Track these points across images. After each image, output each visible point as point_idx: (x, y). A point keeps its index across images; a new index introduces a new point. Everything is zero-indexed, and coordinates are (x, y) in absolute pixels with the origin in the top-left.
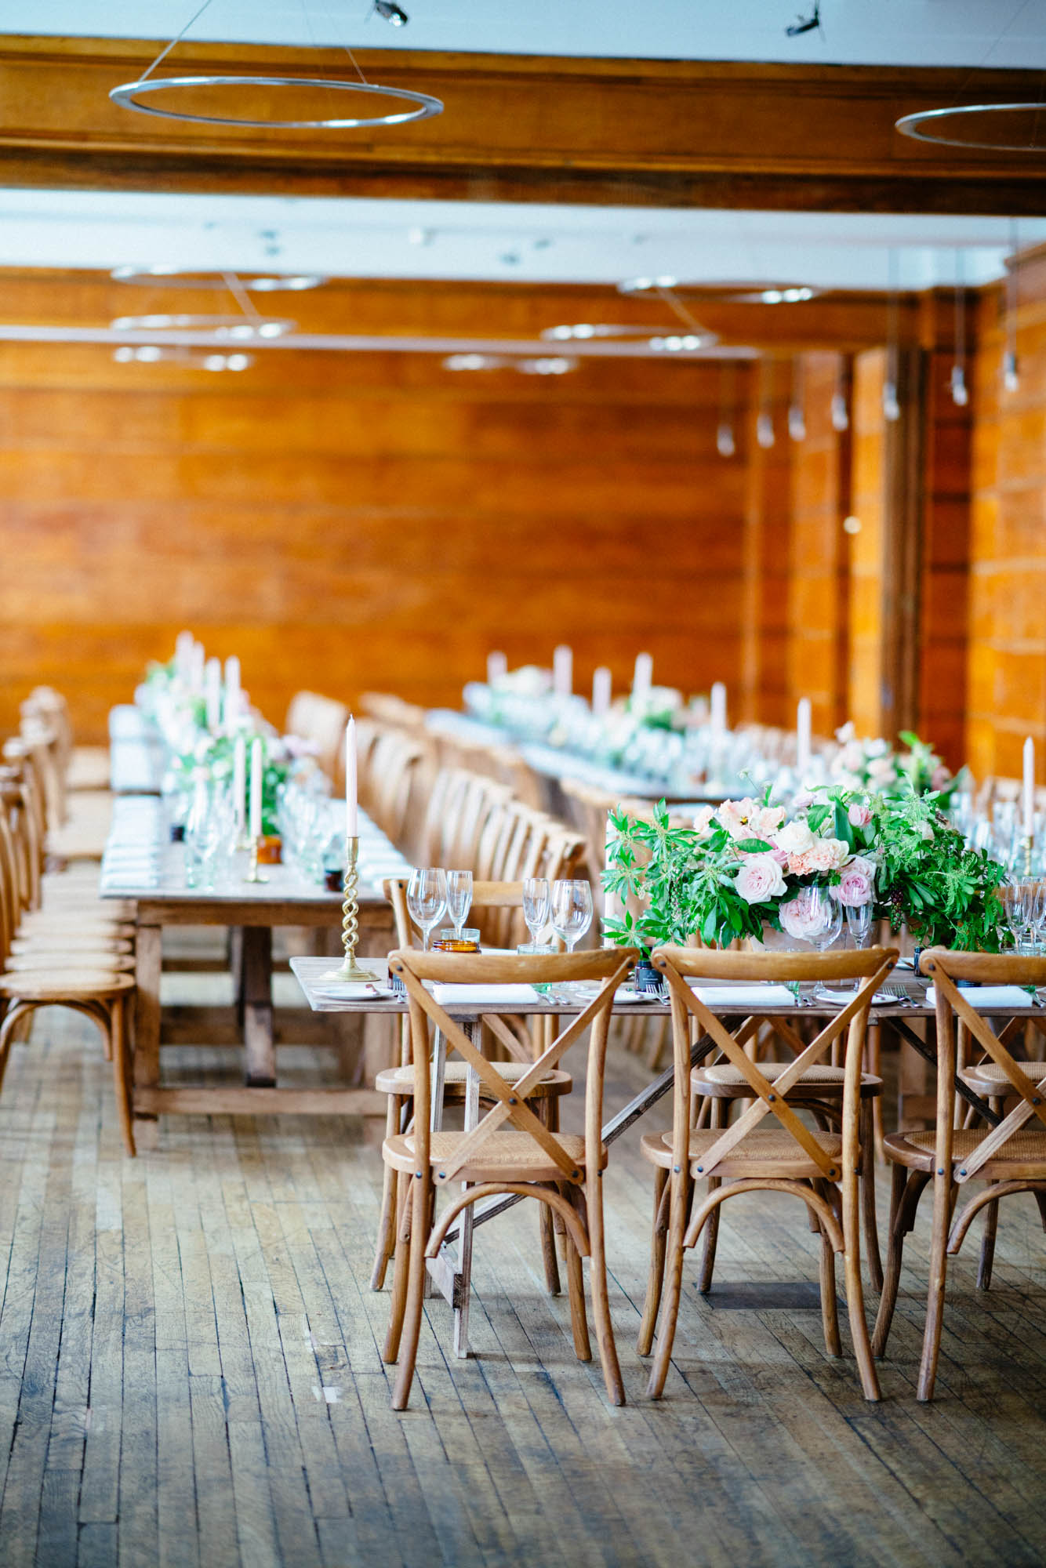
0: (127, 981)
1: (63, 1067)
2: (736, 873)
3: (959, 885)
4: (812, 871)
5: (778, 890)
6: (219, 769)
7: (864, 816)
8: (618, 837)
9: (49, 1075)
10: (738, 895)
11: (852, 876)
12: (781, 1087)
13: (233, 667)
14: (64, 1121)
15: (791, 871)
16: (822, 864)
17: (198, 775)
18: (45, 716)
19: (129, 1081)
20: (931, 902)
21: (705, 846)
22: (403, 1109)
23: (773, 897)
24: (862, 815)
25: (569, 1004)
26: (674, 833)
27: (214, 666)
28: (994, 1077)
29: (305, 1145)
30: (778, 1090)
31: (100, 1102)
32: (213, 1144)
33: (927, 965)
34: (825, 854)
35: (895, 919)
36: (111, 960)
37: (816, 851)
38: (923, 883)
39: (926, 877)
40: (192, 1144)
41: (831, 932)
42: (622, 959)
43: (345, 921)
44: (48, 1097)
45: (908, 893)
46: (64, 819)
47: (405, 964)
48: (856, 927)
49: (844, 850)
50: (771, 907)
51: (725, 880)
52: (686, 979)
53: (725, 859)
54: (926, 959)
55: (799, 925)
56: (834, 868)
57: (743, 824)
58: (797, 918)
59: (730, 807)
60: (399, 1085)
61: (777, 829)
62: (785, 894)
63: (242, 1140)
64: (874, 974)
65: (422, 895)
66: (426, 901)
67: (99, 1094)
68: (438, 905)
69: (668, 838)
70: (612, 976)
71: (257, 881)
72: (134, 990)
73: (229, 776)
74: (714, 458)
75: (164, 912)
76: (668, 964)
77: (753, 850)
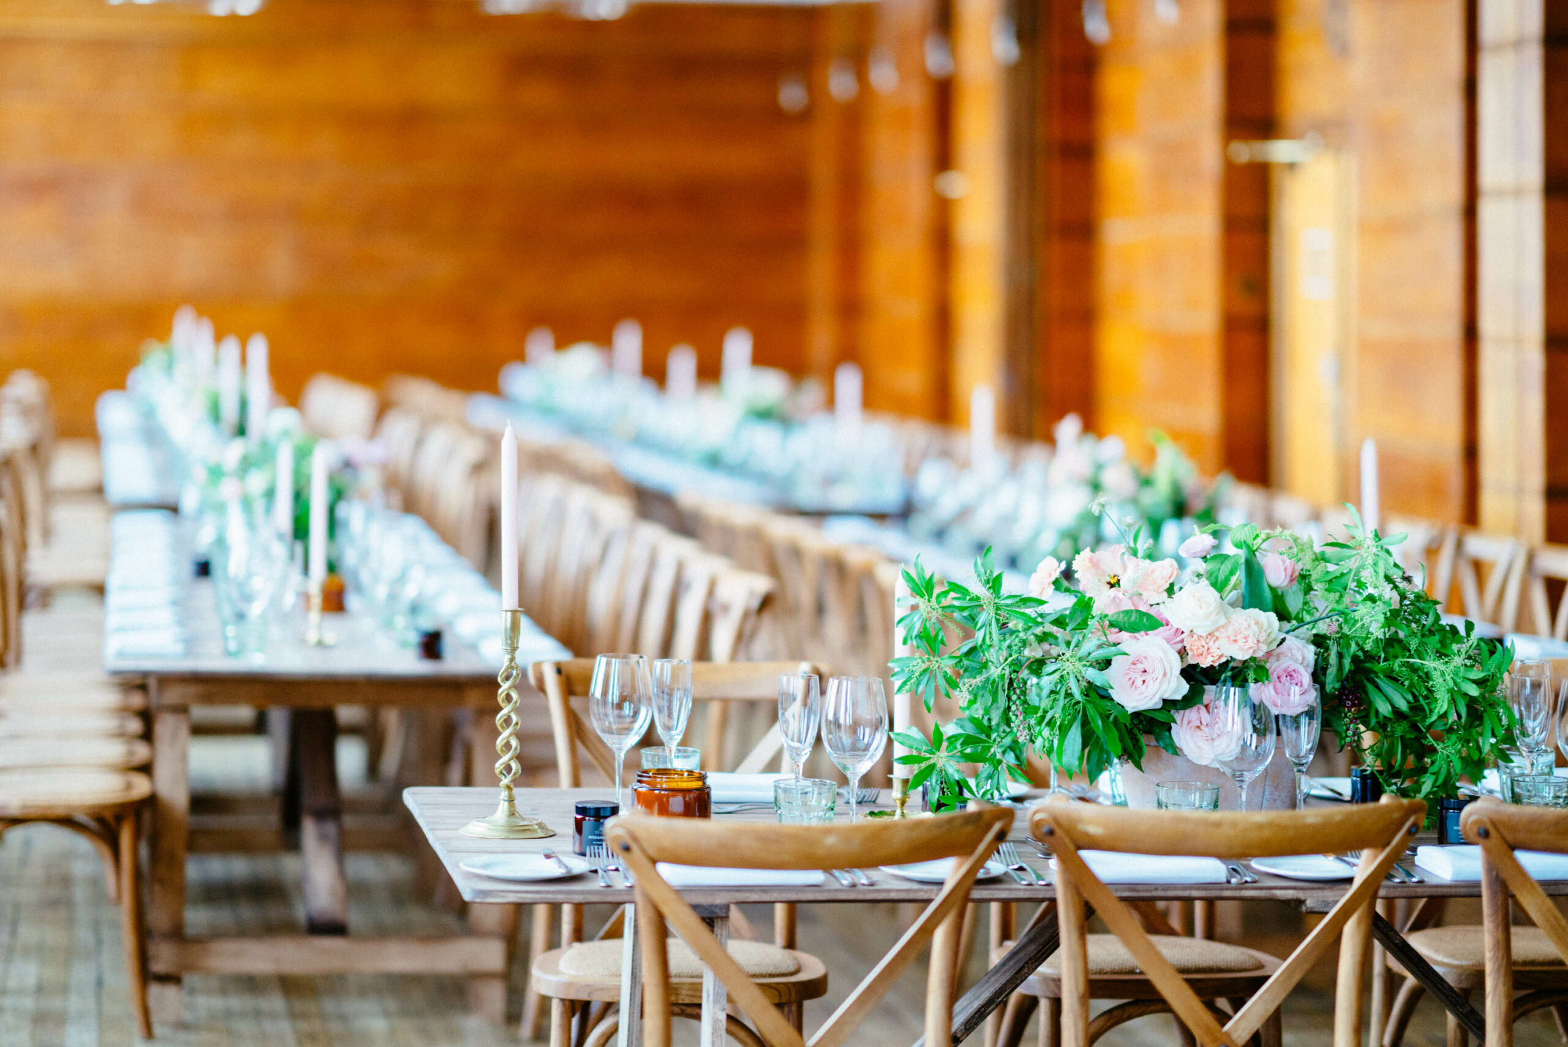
0: (141, 787)
1: (49, 881)
2: (1108, 663)
3: (1455, 683)
4: (1224, 660)
5: (1176, 690)
6: (256, 482)
7: (1290, 573)
8: (914, 608)
9: (28, 895)
10: (1112, 700)
11: (1284, 666)
12: (1239, 1032)
13: (259, 350)
14: (51, 974)
15: (1192, 661)
16: (1241, 649)
17: (229, 489)
18: (26, 412)
19: (143, 933)
20: (1403, 706)
21: (1059, 622)
22: (575, 1021)
23: (1165, 701)
24: (1285, 570)
25: (872, 885)
26: (1009, 601)
27: (231, 348)
28: (1452, 957)
29: (387, 1014)
30: (1234, 1036)
31: (99, 942)
32: (258, 1014)
33: (1475, 830)
34: (1246, 633)
35: (1350, 733)
36: (116, 751)
37: (1230, 630)
38: (1392, 677)
39: (1396, 667)
40: (229, 1014)
41: (1259, 756)
42: (989, 827)
43: (500, 742)
44: (28, 933)
45: (1366, 692)
46: (47, 533)
47: (635, 839)
48: (1296, 746)
49: (1270, 625)
50: (1160, 717)
51: (1093, 675)
52: (1085, 854)
53: (1090, 644)
54: (1473, 818)
55: (1206, 746)
56: (1259, 654)
57: (1112, 586)
58: (1199, 733)
59: (1091, 560)
60: (569, 985)
61: (1165, 594)
62: (1185, 697)
63: (299, 1005)
64: (1388, 844)
65: (614, 695)
66: (620, 706)
67: (96, 926)
68: (636, 714)
69: (998, 609)
70: (971, 853)
71: (320, 644)
72: (151, 801)
73: (270, 494)
74: (777, 116)
75: (192, 690)
76: (1059, 832)
77: (1133, 629)
